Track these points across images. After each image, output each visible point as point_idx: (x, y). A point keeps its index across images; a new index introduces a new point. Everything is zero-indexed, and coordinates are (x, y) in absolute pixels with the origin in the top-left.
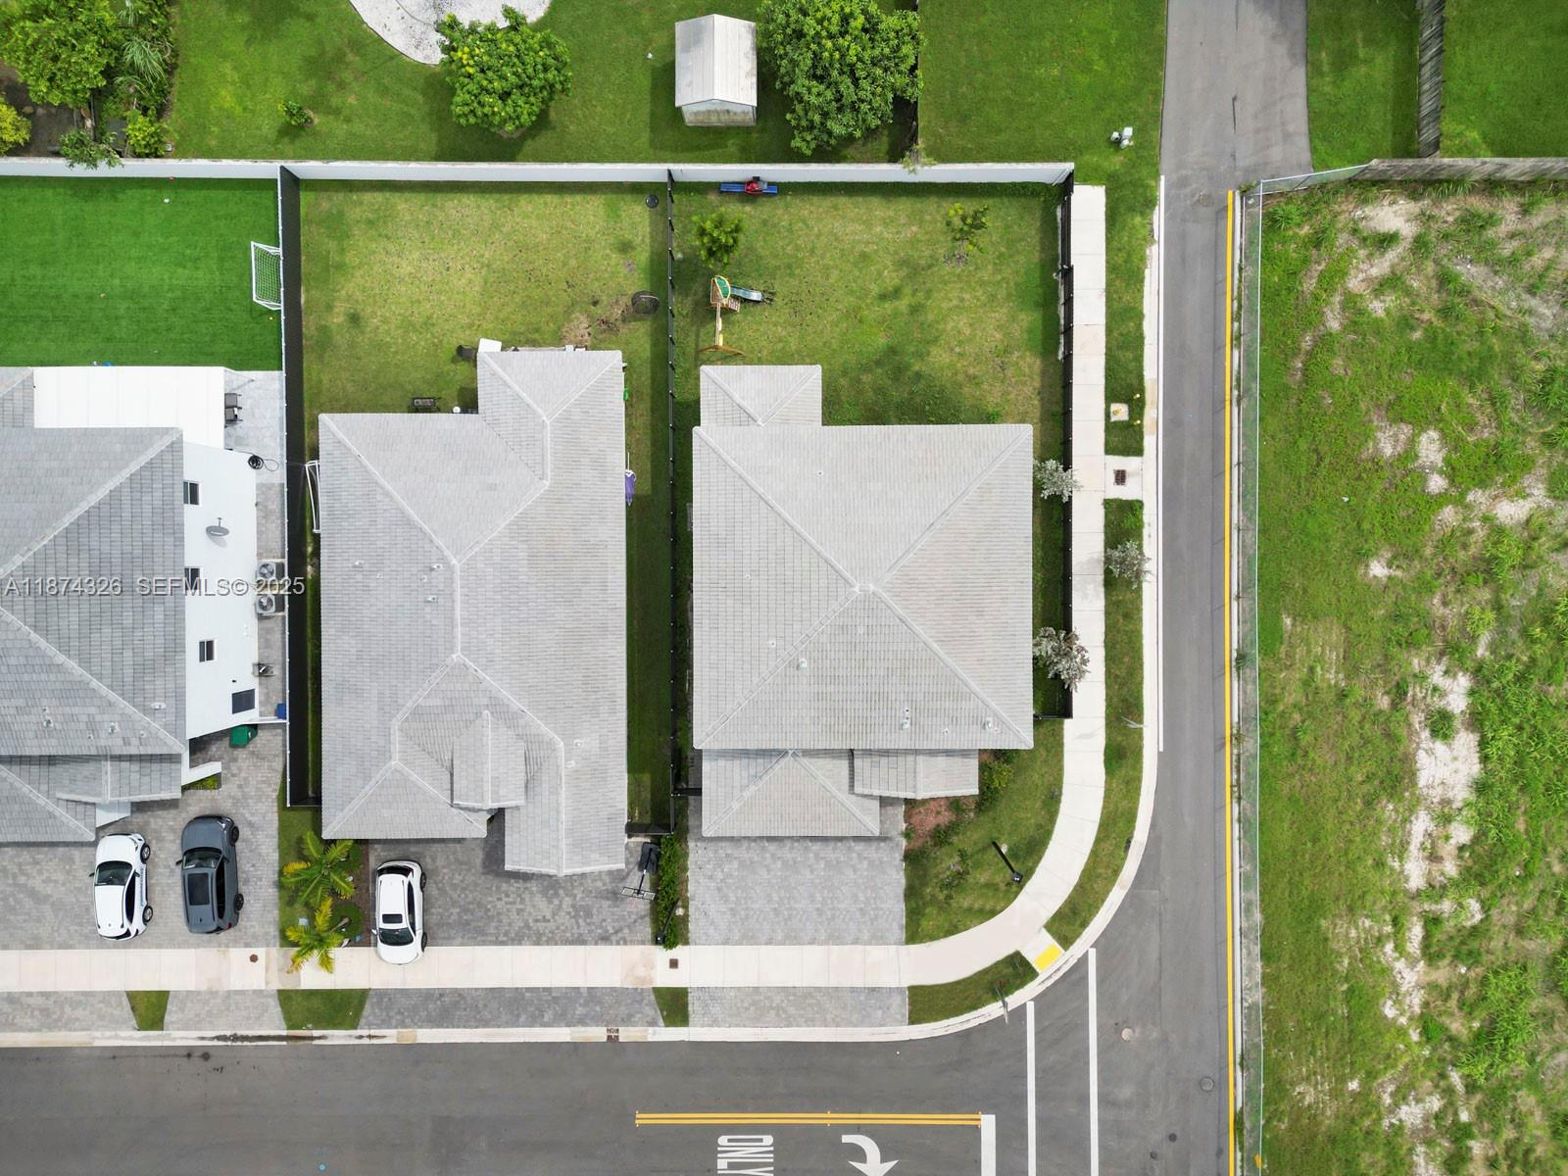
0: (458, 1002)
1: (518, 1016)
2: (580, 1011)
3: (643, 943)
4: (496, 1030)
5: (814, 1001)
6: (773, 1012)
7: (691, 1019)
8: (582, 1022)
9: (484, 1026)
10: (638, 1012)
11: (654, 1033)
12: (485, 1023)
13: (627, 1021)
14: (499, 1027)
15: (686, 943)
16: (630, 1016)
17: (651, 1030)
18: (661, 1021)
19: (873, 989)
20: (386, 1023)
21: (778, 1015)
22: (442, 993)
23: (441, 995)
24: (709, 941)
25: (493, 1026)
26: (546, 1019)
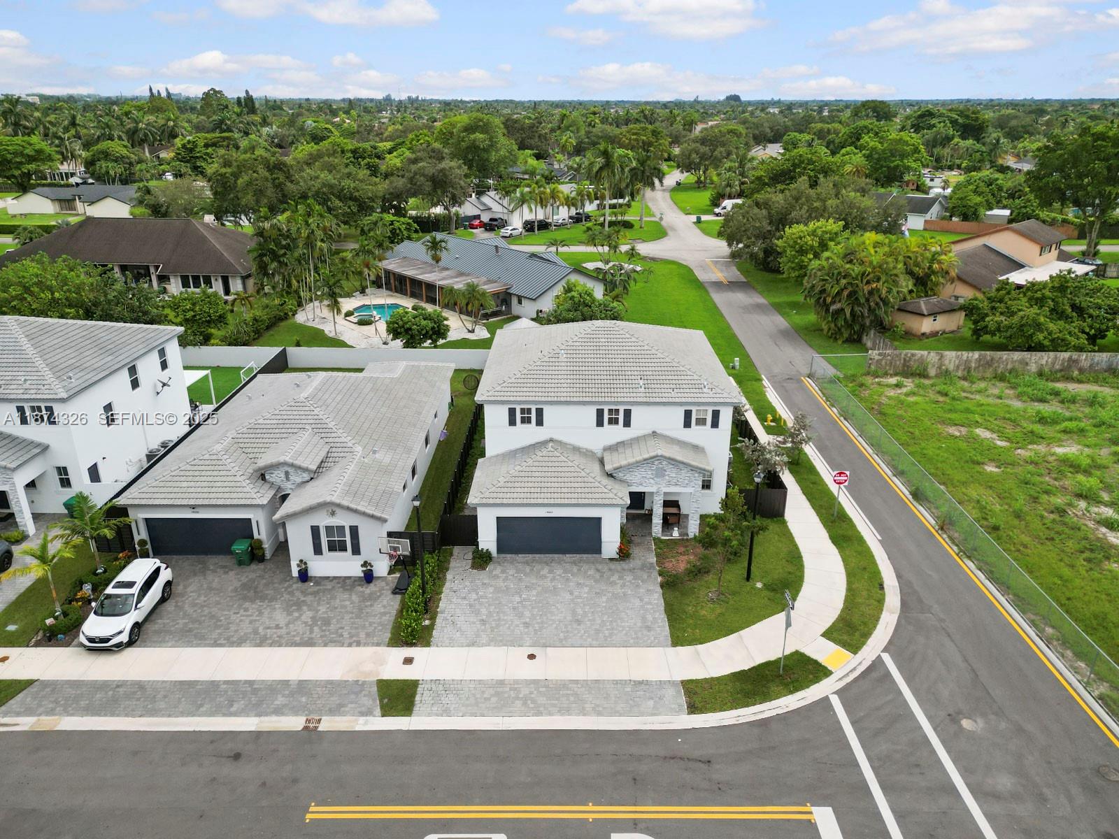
0: (134, 693)
1: (201, 705)
2: (280, 700)
3: (378, 645)
4: (165, 719)
5: (569, 692)
6: (518, 703)
7: (416, 709)
8: (278, 711)
9: (152, 715)
10: (352, 703)
11: (366, 723)
12: (153, 712)
13: (335, 711)
14: (169, 716)
15: (428, 644)
16: (341, 706)
17: (362, 720)
18: (378, 711)
19: (641, 683)
20: (29, 712)
21: (525, 704)
22: (120, 684)
23: (118, 686)
24: (452, 643)
25: (163, 716)
26: (233, 709)
